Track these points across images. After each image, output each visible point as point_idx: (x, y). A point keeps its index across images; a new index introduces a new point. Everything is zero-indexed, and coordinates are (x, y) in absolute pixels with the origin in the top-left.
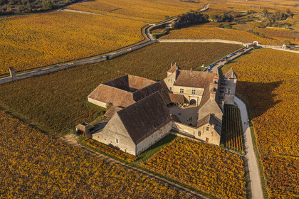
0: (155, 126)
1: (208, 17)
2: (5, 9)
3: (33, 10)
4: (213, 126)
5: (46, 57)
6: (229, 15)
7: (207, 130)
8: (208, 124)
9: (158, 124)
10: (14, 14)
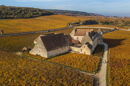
0: (59, 46)
1: (98, 22)
2: (10, 17)
3: (22, 17)
4: (87, 45)
5: (21, 31)
6: (107, 22)
7: (84, 48)
8: (85, 45)
9: (61, 46)
10: (14, 18)
